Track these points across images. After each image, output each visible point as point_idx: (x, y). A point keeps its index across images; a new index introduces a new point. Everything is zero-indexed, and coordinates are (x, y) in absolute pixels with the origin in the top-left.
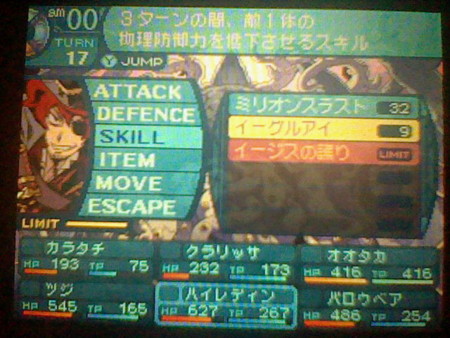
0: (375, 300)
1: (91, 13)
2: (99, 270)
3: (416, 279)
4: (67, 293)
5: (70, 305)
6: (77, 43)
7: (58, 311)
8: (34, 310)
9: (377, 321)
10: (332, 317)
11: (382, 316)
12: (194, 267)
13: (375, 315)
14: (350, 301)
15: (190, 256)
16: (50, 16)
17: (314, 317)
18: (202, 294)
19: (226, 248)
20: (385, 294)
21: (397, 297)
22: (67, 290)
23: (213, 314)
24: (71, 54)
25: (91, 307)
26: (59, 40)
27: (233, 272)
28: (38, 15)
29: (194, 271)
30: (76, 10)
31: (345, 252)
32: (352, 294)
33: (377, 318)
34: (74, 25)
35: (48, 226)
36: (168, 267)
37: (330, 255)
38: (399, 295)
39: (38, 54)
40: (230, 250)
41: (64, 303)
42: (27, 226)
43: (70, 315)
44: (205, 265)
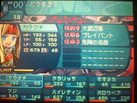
0: (112, 93)
1: (21, 3)
2: (25, 85)
3: (125, 86)
4: (15, 92)
5: (16, 96)
6: (17, 12)
7: (12, 97)
8: (5, 97)
9: (113, 100)
10: (99, 98)
11: (114, 98)
12: (55, 83)
13: (112, 98)
14: (104, 93)
15: (54, 80)
16: (8, 4)
17: (93, 98)
18: (58, 92)
19: (65, 77)
20: (115, 91)
21: (119, 92)
22: (15, 91)
23: (61, 98)
24: (15, 16)
25: (22, 96)
26: (11, 11)
27: (67, 85)
28: (4, 3)
29: (55, 85)
30: (17, 2)
31: (103, 78)
32: (105, 91)
33: (113, 99)
34: (16, 7)
35: (8, 71)
36: (47, 83)
37: (98, 79)
38: (120, 91)
39: (4, 16)
40: (66, 78)
41: (14, 95)
42: (2, 71)
43: (16, 99)
44: (58, 83)
